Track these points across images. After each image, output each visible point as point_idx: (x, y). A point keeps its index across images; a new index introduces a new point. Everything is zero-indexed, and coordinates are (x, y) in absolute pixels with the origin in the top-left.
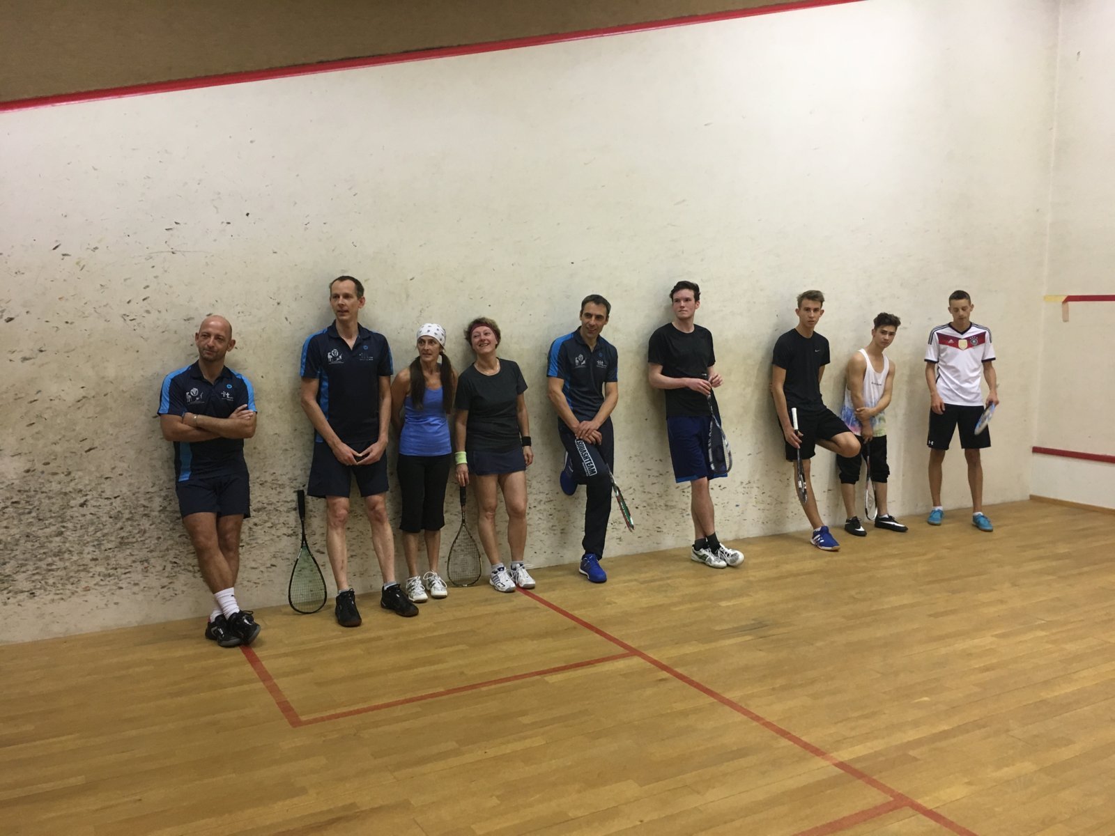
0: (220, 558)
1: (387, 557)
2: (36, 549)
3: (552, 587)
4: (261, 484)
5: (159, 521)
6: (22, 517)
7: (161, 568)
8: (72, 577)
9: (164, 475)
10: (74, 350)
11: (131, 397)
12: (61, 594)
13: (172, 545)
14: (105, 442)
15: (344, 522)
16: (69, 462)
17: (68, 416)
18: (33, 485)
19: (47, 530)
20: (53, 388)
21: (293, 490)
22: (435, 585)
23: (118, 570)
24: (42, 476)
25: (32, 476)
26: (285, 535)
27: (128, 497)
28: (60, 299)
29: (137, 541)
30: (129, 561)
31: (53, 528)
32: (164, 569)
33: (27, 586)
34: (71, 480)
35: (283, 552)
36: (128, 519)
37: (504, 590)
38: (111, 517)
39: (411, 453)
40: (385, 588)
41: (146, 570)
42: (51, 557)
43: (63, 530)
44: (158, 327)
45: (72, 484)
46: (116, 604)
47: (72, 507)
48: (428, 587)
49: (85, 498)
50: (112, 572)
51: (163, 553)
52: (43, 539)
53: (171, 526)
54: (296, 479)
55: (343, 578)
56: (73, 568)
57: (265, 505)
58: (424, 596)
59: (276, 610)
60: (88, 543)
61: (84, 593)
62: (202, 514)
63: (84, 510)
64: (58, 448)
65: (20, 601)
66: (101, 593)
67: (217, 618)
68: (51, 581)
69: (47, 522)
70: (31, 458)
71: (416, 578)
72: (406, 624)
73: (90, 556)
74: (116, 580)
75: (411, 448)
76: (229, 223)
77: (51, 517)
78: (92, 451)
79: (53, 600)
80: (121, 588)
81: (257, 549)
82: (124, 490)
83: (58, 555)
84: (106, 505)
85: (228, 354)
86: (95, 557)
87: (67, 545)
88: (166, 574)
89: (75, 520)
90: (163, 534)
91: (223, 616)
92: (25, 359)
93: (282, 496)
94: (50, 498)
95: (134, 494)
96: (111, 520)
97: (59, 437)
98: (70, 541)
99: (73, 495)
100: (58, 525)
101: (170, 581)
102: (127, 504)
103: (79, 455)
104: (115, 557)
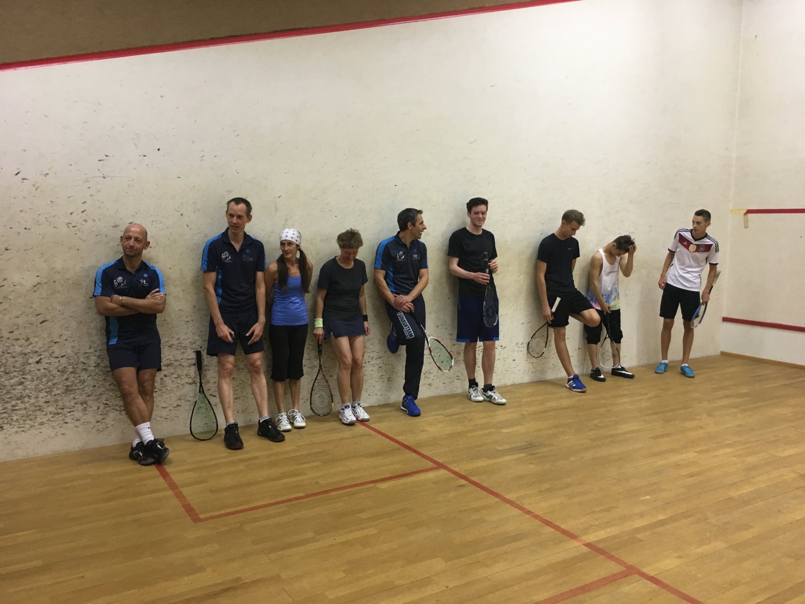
0: (140, 400)
1: (262, 398)
3: (380, 420)
4: (169, 347)
5: (94, 374)
7: (95, 408)
8: (30, 415)
9: (98, 340)
10: (31, 249)
11: (73, 283)
12: (23, 427)
13: (104, 391)
14: (54, 316)
15: (230, 373)
16: (27, 331)
17: (27, 297)
19: (13, 381)
20: (16, 277)
21: (193, 350)
22: (297, 419)
23: (65, 410)
24: (9, 341)
26: (187, 383)
27: (72, 356)
28: (21, 211)
29: (78, 389)
30: (72, 403)
31: (16, 379)
32: (98, 409)
34: (30, 344)
35: (186, 396)
36: (72, 372)
37: (348, 422)
38: (59, 371)
39: (278, 323)
40: (261, 421)
41: (85, 409)
42: (14, 400)
43: (23, 380)
44: (93, 232)
45: (30, 347)
46: (63, 434)
47: (30, 364)
48: (292, 420)
49: (39, 357)
50: (60, 411)
51: (97, 397)
52: (9, 388)
53: (103, 377)
54: (195, 343)
55: (230, 413)
56: (31, 408)
57: (172, 362)
58: (289, 427)
59: (181, 438)
60: (42, 390)
61: (39, 427)
62: (126, 368)
63: (38, 366)
64: (20, 321)
66: (52, 427)
67: (138, 444)
68: (15, 418)
69: (12, 375)
71: (283, 414)
72: (276, 447)
73: (44, 400)
74: (63, 417)
75: (279, 320)
76: (145, 156)
77: (15, 371)
78: (45, 323)
79: (16, 432)
80: (66, 423)
81: (166, 394)
82: (69, 351)
83: (20, 399)
84: (55, 362)
85: (144, 252)
86: (47, 400)
87: (27, 391)
88: (100, 413)
89: (33, 374)
90: (97, 383)
91: (142, 443)
93: (185, 356)
94: (14, 357)
95: (76, 354)
96: (59, 373)
97: (20, 312)
98: (29, 389)
99: (31, 355)
100: (20, 377)
101: (103, 417)
102: (70, 361)
103: (35, 326)
104: (62, 400)
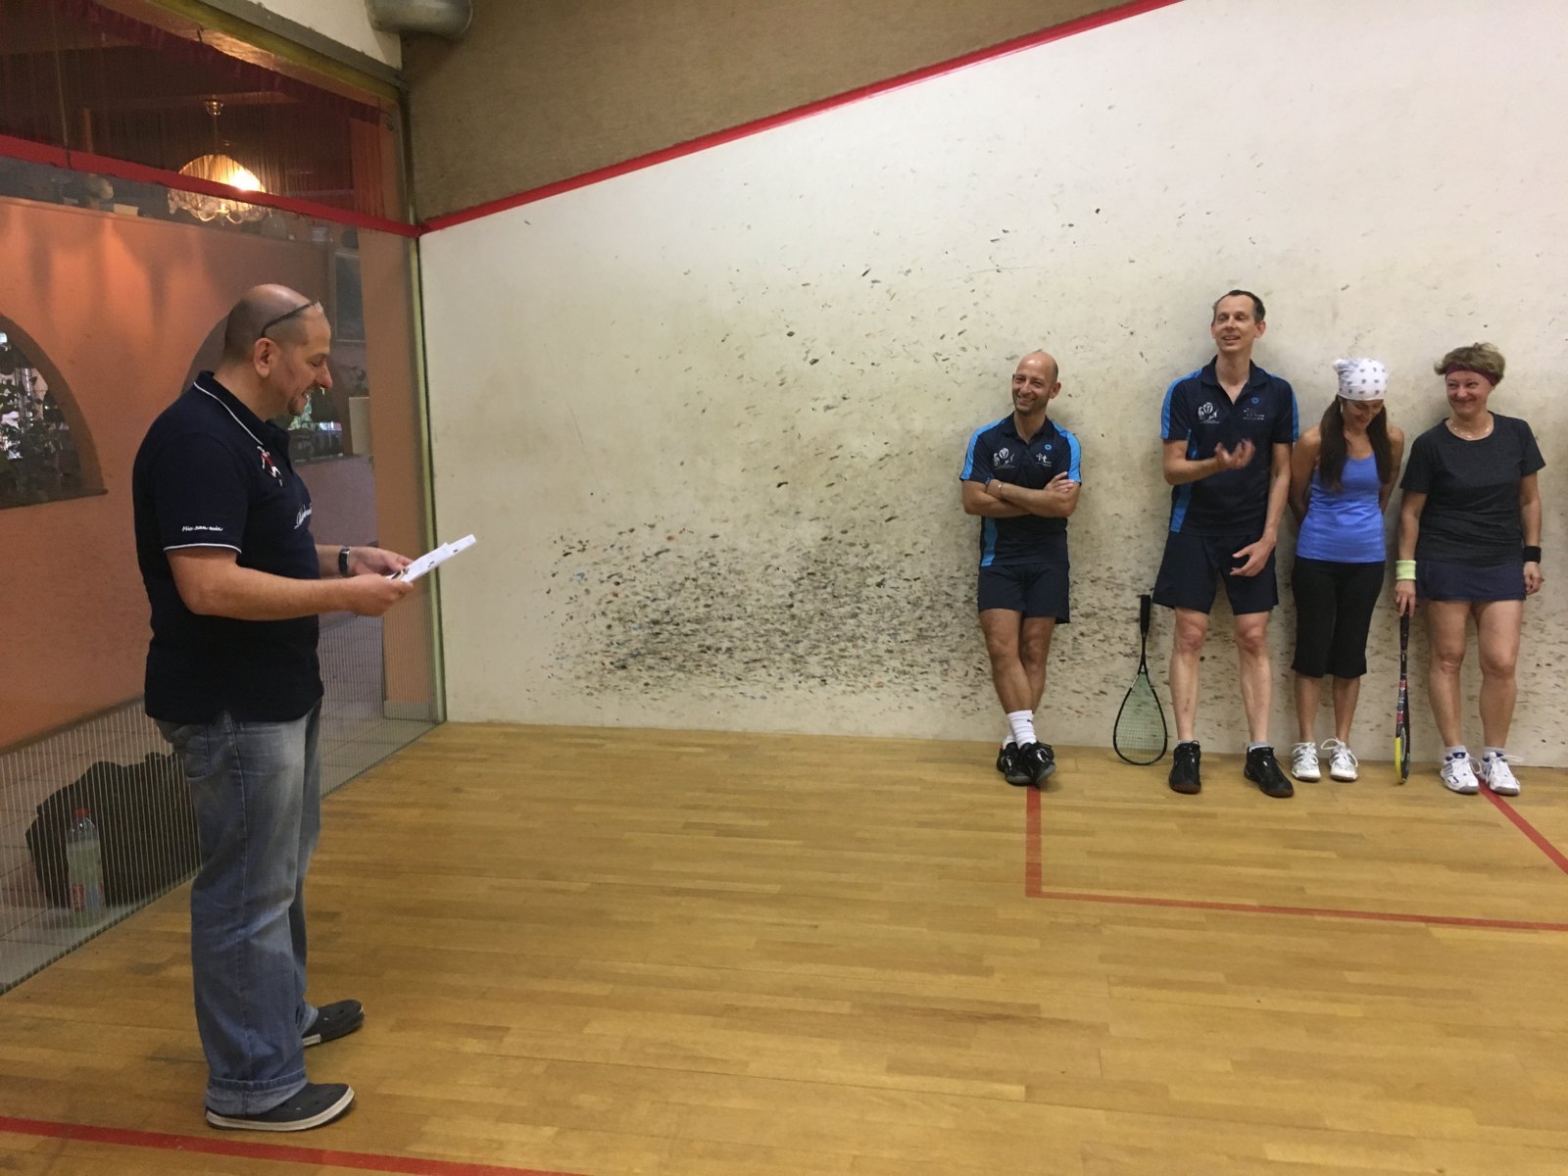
1: (1259, 705)
2: (829, 630)
4: (1092, 581)
5: (963, 614)
6: (818, 591)
7: (962, 674)
8: (865, 668)
9: (971, 557)
10: (879, 397)
11: (939, 457)
12: (853, 686)
13: (976, 647)
14: (907, 511)
16: (868, 532)
17: (869, 477)
18: (830, 557)
19: (841, 610)
20: (854, 443)
21: (1136, 593)
22: (1338, 761)
23: (915, 668)
24: (840, 546)
25: (830, 545)
26: (1121, 653)
27: (929, 581)
28: (867, 335)
29: (937, 636)
30: (927, 659)
31: (848, 608)
32: (966, 675)
33: (818, 671)
34: (869, 554)
35: (1118, 677)
36: (928, 608)
37: (1457, 789)
38: (909, 603)
39: (1313, 555)
40: (1250, 750)
41: (945, 672)
42: (843, 641)
43: (857, 611)
44: (975, 368)
45: (870, 558)
46: (910, 708)
47: (868, 586)
49: (882, 577)
50: (907, 669)
51: (965, 655)
52: (837, 620)
54: (1140, 580)
56: (866, 658)
57: (1096, 610)
58: (1315, 773)
59: (1096, 752)
60: (883, 630)
61: (876, 689)
62: (1001, 610)
63: (882, 591)
64: (856, 514)
65: (810, 687)
66: (895, 693)
67: (1009, 745)
68: (843, 669)
69: (842, 600)
70: (829, 524)
71: (1307, 744)
72: (1269, 806)
73: (884, 647)
74: (912, 680)
76: (1071, 225)
77: (846, 595)
78: (893, 521)
79: (844, 692)
80: (916, 690)
81: (1083, 668)
82: (926, 571)
83: (852, 641)
84: (904, 588)
86: (890, 649)
87: (862, 630)
88: (968, 682)
89: (871, 602)
90: (967, 631)
91: (1014, 744)
92: (828, 408)
93: (1120, 601)
95: (936, 578)
96: (909, 606)
97: (860, 501)
98: (864, 626)
99: (870, 572)
100: (853, 605)
101: (973, 691)
102: (928, 589)
103: (878, 525)
104: (911, 652)
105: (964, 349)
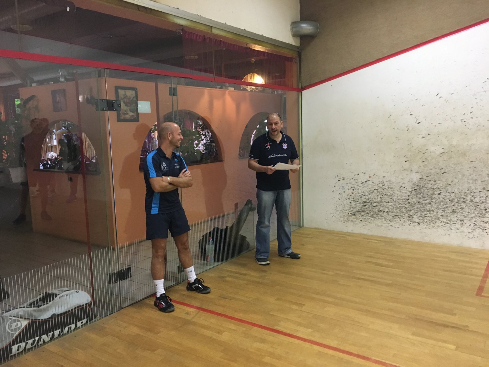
2: (421, 208)
5: (469, 205)
6: (418, 195)
7: (468, 225)
8: (433, 221)
10: (441, 134)
11: (462, 153)
12: (429, 226)
13: (474, 216)
14: (450, 171)
16: (436, 177)
17: (437, 159)
18: (422, 184)
19: (426, 202)
20: (432, 149)
23: (451, 222)
24: (426, 181)
25: (422, 181)
27: (457, 194)
28: (437, 114)
29: (459, 212)
30: (456, 219)
31: (428, 201)
32: (470, 225)
33: (417, 220)
36: (456, 202)
38: (450, 200)
41: (462, 224)
42: (426, 211)
43: (431, 202)
44: (476, 124)
45: (436, 185)
46: (449, 235)
47: (435, 194)
49: (440, 191)
50: (448, 222)
51: (470, 219)
52: (424, 205)
53: (474, 208)
56: (434, 217)
60: (440, 209)
61: (437, 228)
63: (440, 196)
64: (432, 171)
65: (414, 225)
66: (444, 229)
68: (426, 220)
69: (426, 198)
70: (422, 174)
73: (440, 214)
74: (450, 226)
78: (445, 174)
79: (426, 228)
80: (451, 229)
83: (429, 212)
84: (448, 195)
86: (442, 215)
87: (433, 208)
88: (471, 228)
89: (436, 199)
90: (470, 211)
92: (423, 137)
94: (428, 190)
95: (460, 193)
97: (433, 167)
98: (433, 207)
99: (436, 190)
100: (430, 200)
101: (472, 231)
102: (457, 196)
103: (439, 175)
104: (450, 216)
105: (472, 118)
